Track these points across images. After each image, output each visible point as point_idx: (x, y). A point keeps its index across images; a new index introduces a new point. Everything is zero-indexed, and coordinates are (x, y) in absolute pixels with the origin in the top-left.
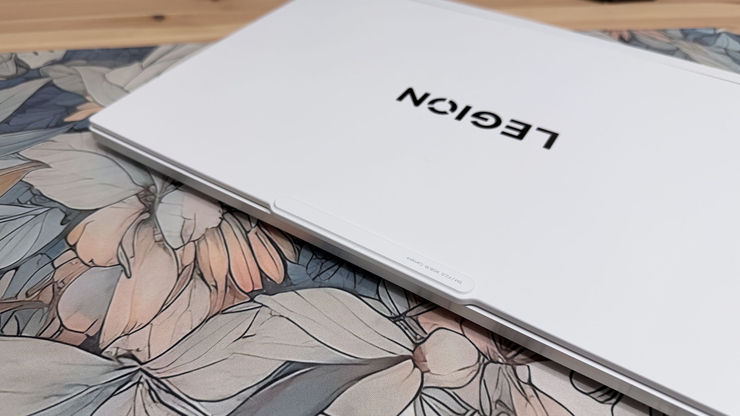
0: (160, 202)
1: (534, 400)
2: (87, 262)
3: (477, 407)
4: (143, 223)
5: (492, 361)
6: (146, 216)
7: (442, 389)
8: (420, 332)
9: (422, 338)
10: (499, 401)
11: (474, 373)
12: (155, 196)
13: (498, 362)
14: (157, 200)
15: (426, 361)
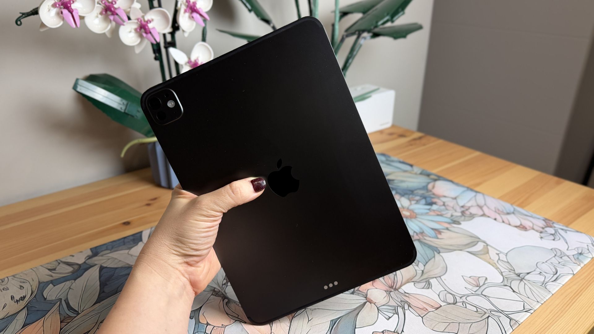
0: (226, 293)
1: (410, 296)
2: (221, 326)
3: (397, 305)
4: (228, 303)
5: (390, 292)
6: (226, 300)
7: (384, 305)
8: (363, 293)
9: (365, 295)
10: (401, 301)
11: (389, 297)
12: (221, 292)
13: (392, 291)
14: (224, 293)
15: (372, 300)
